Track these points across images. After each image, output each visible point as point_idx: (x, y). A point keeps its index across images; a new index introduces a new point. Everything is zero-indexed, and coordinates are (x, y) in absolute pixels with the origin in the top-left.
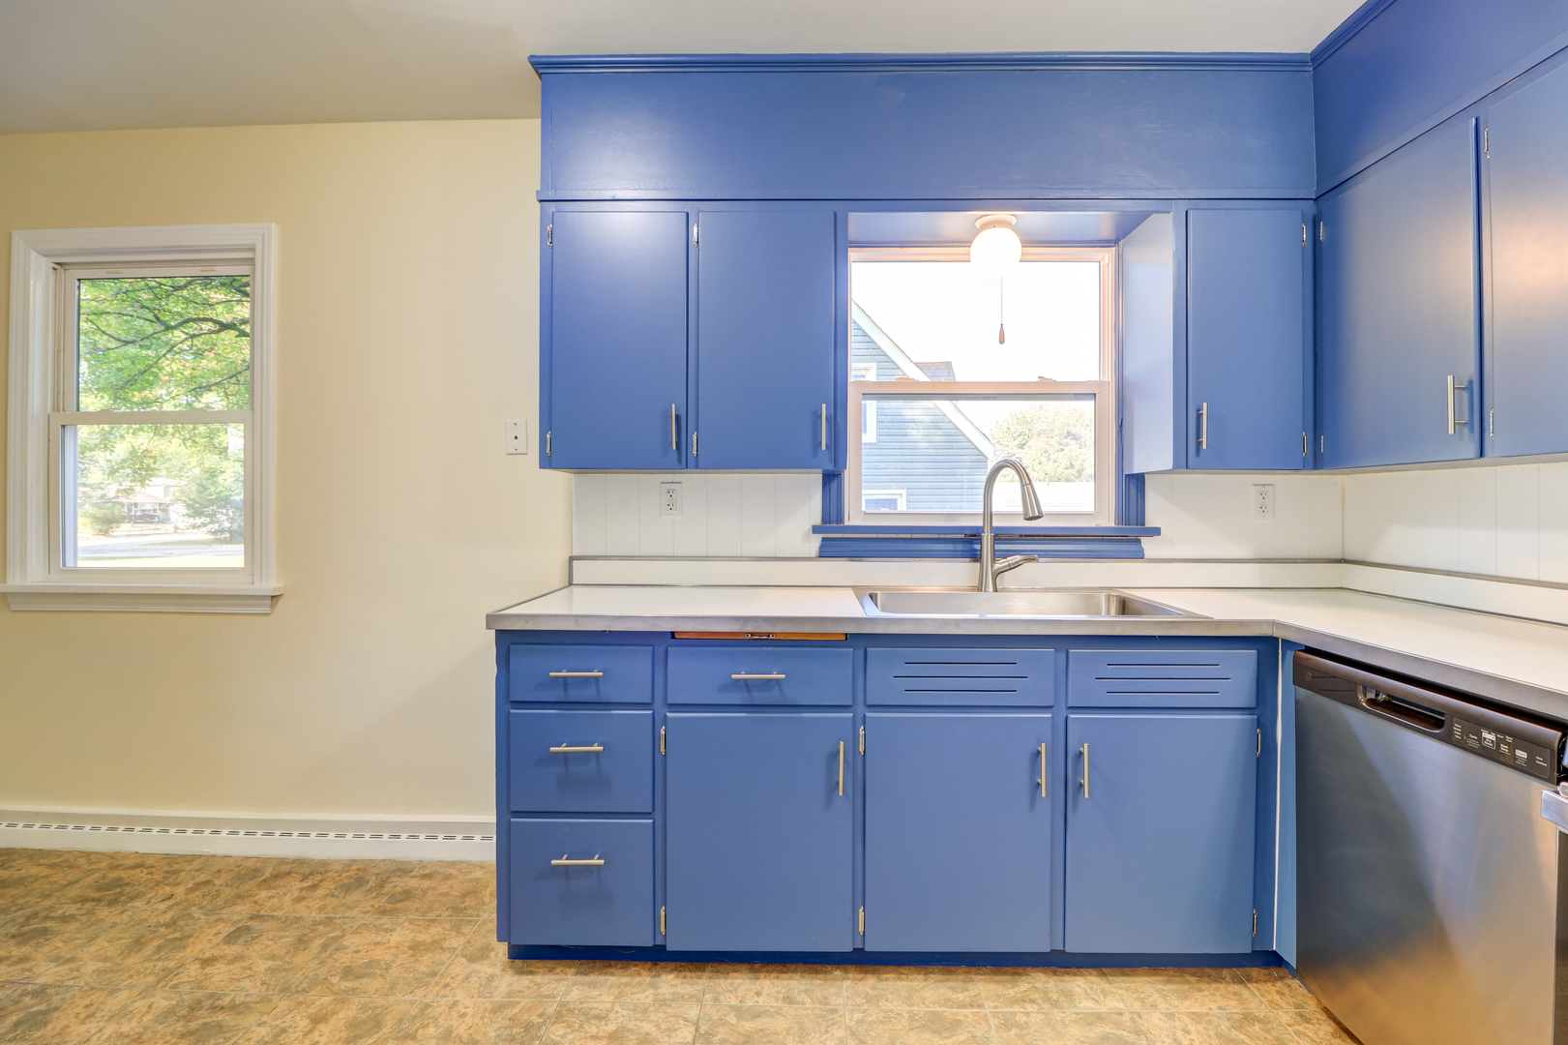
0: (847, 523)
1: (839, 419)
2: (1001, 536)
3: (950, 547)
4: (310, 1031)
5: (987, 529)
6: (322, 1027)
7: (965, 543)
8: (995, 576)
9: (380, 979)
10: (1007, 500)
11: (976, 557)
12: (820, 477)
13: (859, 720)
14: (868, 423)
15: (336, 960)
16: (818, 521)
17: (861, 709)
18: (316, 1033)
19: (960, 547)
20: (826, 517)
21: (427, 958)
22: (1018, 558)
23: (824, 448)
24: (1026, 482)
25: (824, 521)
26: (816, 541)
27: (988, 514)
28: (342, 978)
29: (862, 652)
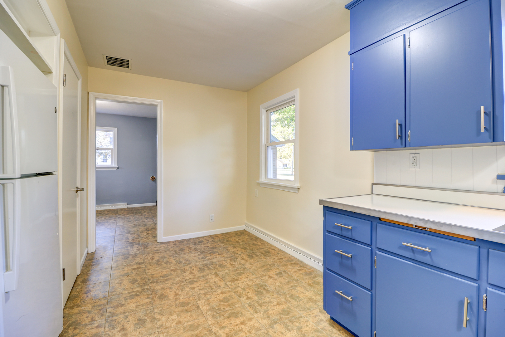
4: (275, 306)
6: (278, 306)
9: (297, 302)
15: (292, 291)
17: (484, 284)
18: (276, 307)
21: (310, 304)
28: (289, 297)
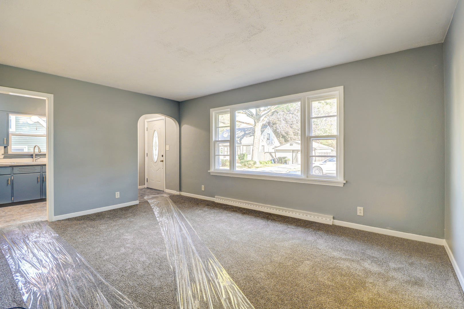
0: (9, 153)
1: (8, 140)
2: (36, 155)
3: (28, 156)
5: (34, 154)
7: (31, 156)
8: (35, 160)
10: (37, 151)
11: (33, 158)
12: (3, 147)
13: (12, 176)
14: (13, 139)
16: (3, 153)
17: (12, 174)
19: (30, 156)
20: (5, 153)
22: (39, 157)
23: (5, 143)
24: (39, 148)
25: (4, 153)
26: (3, 156)
27: (34, 152)
29: (12, 168)
